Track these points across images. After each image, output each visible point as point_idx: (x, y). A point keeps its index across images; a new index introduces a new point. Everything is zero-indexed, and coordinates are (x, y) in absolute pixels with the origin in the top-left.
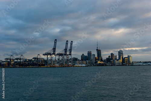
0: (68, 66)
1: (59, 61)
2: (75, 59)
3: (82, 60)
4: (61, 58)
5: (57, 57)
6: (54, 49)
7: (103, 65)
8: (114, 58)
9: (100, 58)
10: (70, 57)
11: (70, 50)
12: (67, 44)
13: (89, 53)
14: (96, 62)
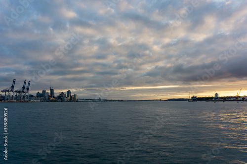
0: (25, 102)
1: (16, 97)
2: (31, 96)
3: (37, 97)
4: (18, 94)
5: (15, 94)
6: (13, 87)
7: (55, 101)
8: (64, 96)
9: (53, 96)
10: (27, 94)
11: (28, 89)
12: (25, 83)
13: (44, 92)
14: (49, 99)
